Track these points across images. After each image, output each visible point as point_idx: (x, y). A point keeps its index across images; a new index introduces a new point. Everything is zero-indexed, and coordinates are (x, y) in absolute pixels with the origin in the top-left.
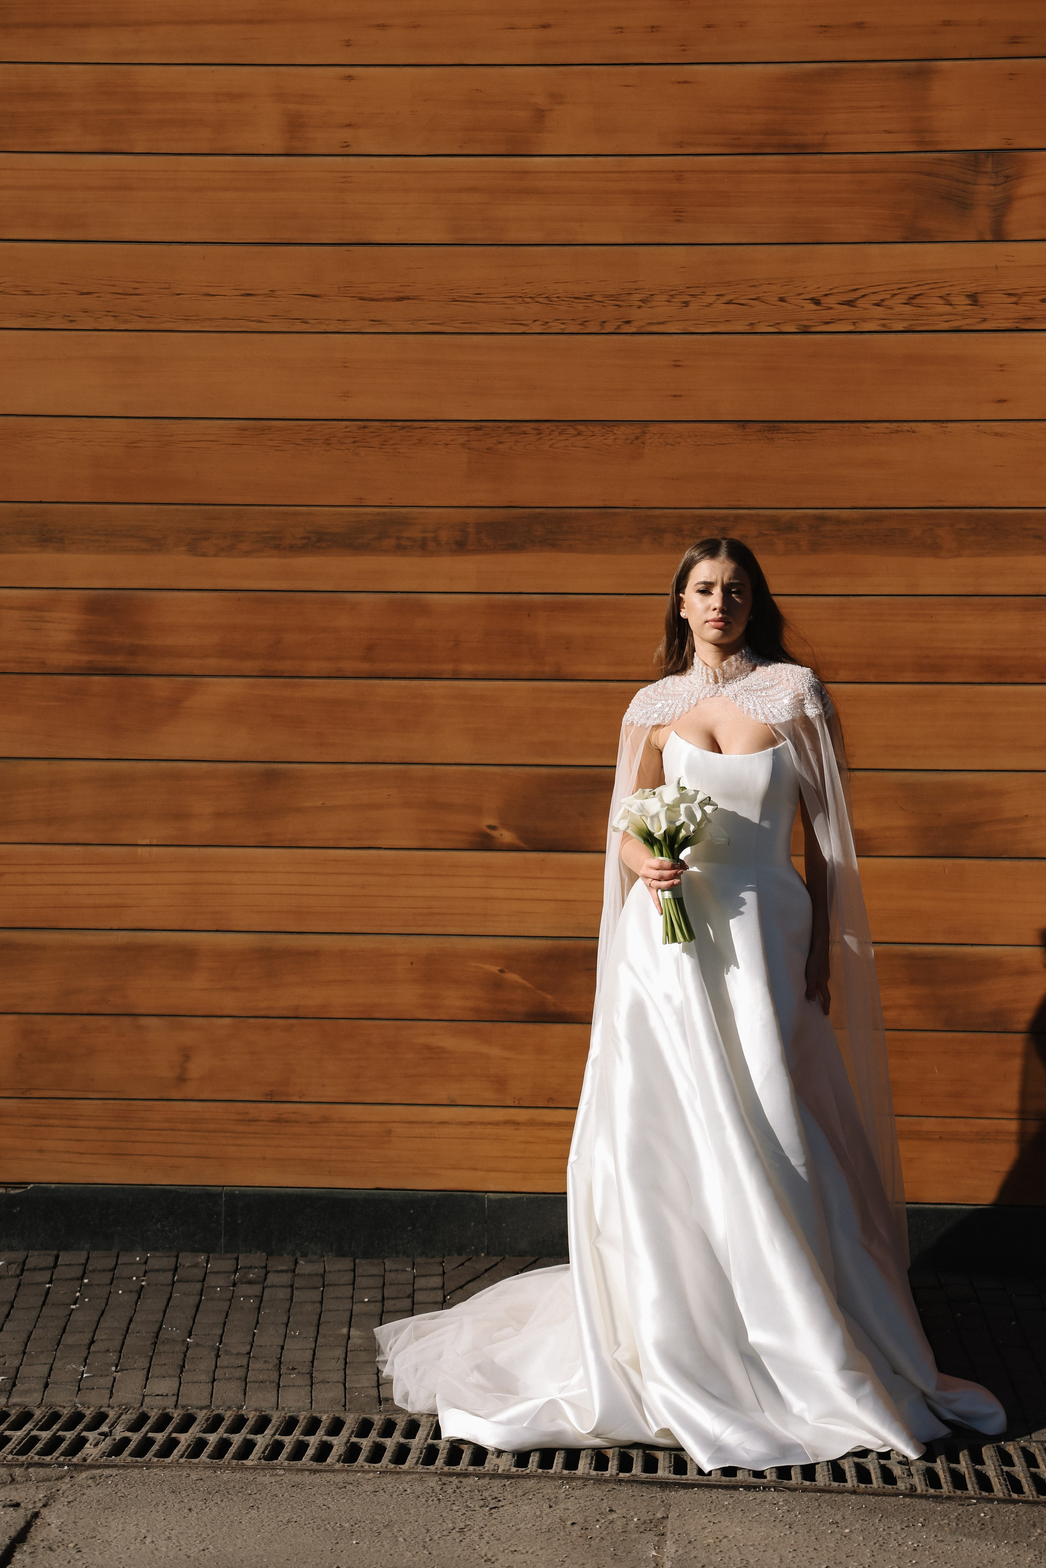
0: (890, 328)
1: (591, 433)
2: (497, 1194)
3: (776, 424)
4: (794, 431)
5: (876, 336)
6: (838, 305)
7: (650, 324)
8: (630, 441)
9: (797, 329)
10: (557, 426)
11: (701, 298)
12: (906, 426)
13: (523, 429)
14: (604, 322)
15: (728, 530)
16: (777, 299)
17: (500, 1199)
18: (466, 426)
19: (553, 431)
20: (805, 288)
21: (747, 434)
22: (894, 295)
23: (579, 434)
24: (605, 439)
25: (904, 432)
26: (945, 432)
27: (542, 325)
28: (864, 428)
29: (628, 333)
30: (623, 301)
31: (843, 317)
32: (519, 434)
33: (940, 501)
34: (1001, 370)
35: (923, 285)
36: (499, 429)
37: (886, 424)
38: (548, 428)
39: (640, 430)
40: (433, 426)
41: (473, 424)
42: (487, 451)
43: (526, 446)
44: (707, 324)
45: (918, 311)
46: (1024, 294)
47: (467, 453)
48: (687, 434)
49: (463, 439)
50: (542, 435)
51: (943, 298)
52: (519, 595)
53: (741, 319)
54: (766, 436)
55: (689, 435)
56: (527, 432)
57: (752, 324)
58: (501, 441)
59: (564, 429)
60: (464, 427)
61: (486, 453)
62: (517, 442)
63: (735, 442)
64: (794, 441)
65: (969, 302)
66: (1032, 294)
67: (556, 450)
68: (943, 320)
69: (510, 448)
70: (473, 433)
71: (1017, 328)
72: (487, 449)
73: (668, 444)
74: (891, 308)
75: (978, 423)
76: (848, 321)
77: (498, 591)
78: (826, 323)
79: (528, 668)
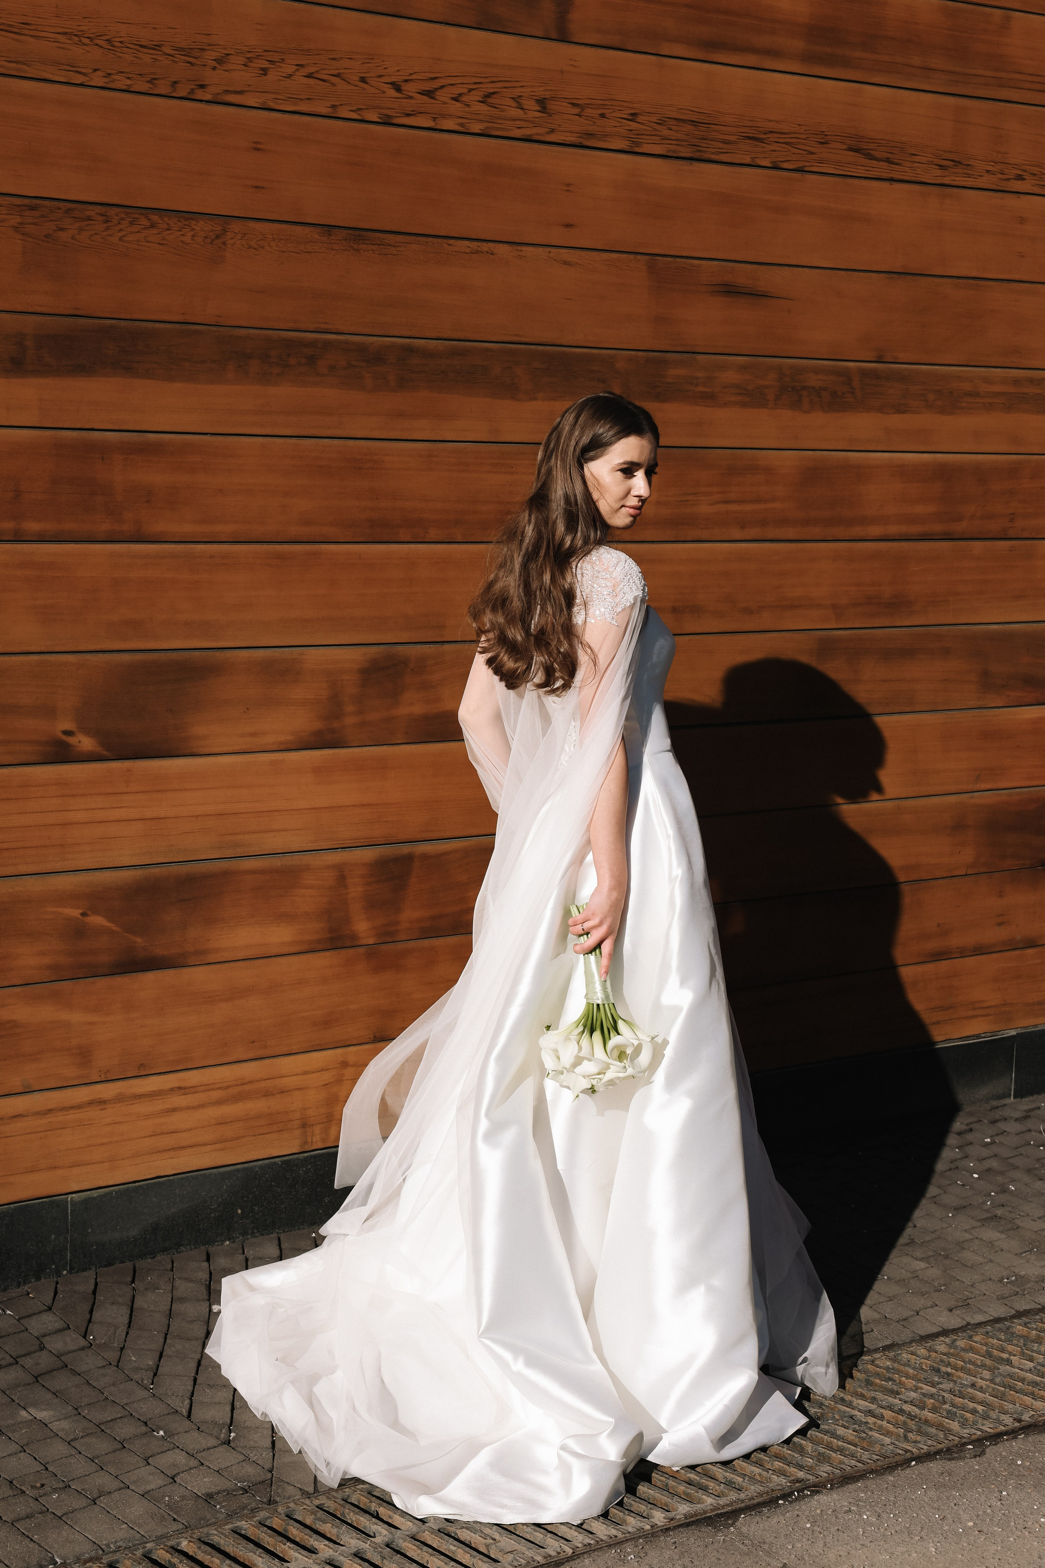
0: (467, 129)
1: (166, 226)
2: (81, 1194)
3: (363, 233)
4: (379, 242)
5: (455, 136)
6: (419, 95)
7: (226, 92)
8: (210, 240)
9: (380, 118)
10: (127, 214)
11: (280, 67)
12: (485, 247)
13: (88, 213)
14: (175, 83)
15: (316, 359)
16: (357, 78)
17: (85, 1198)
19: (122, 219)
20: (385, 68)
21: (333, 242)
22: (470, 90)
23: (153, 226)
24: (182, 235)
25: (483, 253)
26: (520, 257)
27: (104, 76)
28: (446, 245)
29: (203, 101)
30: (195, 58)
31: (423, 110)
32: (84, 219)
33: (517, 335)
34: (568, 191)
35: (497, 82)
36: (59, 211)
37: (466, 243)
38: (117, 215)
39: (221, 227)
41: (27, 201)
42: (45, 239)
43: (91, 235)
44: (288, 101)
45: (493, 112)
46: (586, 106)
47: (21, 240)
48: (271, 236)
49: (15, 220)
50: (110, 224)
51: (515, 100)
52: (91, 432)
53: (323, 100)
54: (352, 247)
55: (273, 238)
56: (92, 218)
57: (333, 106)
58: (61, 226)
59: (136, 218)
60: (16, 205)
61: (43, 241)
62: (81, 229)
63: (321, 251)
64: (379, 254)
65: (538, 108)
66: (593, 107)
67: (125, 244)
68: (516, 126)
69: (73, 238)
70: (27, 213)
71: (581, 143)
72: (45, 236)
73: (250, 247)
74: (468, 106)
75: (548, 249)
76: (430, 115)
77: (65, 427)
78: (408, 115)
79: (104, 527)
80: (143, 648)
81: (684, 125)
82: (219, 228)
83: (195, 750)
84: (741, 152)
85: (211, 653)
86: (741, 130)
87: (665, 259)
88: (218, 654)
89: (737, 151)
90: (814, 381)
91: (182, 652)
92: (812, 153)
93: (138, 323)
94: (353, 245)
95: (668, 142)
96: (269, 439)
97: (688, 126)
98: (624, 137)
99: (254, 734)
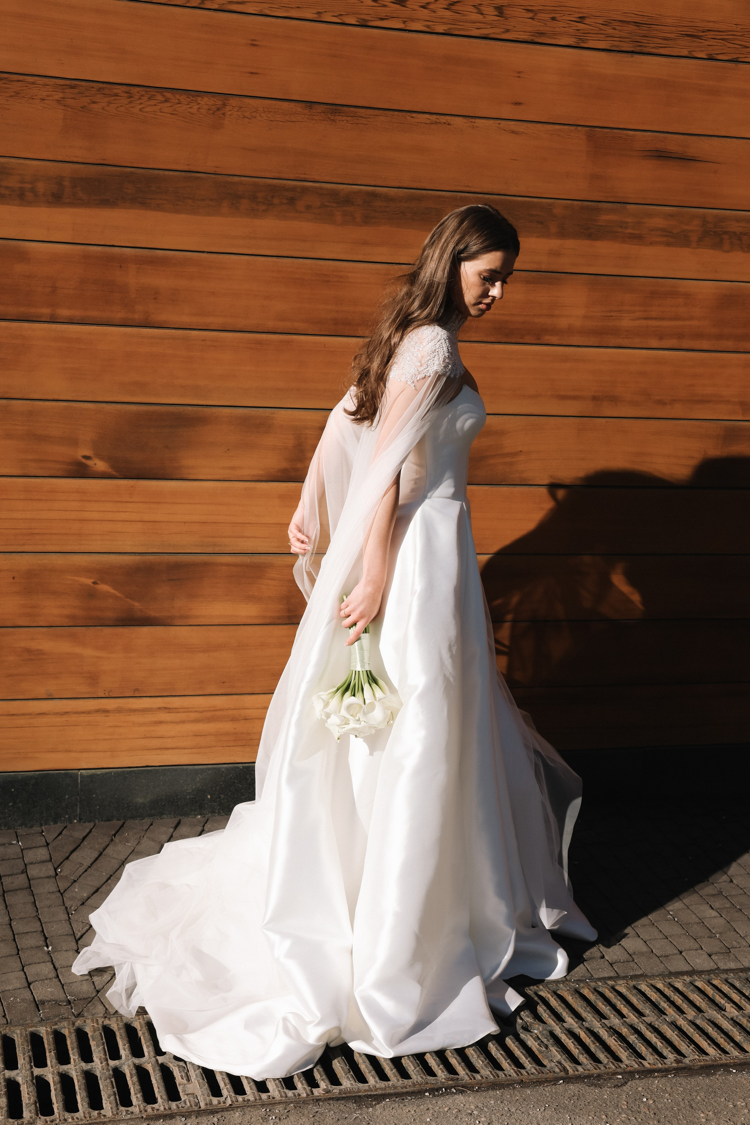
0: (432, 29)
1: (177, 101)
2: (89, 771)
3: (338, 107)
4: (352, 115)
5: (421, 35)
6: (391, 4)
7: (230, 2)
8: (212, 112)
9: (357, 21)
10: (146, 92)
12: (443, 119)
13: (115, 91)
15: (296, 200)
17: (91, 775)
18: (62, 84)
19: (143, 96)
21: (313, 114)
23: (166, 101)
24: (190, 108)
25: (441, 123)
26: (473, 127)
28: (409, 118)
29: (210, 9)
31: (395, 15)
32: (112, 96)
33: (467, 186)
34: (519, 77)
36: (93, 89)
37: (427, 116)
38: (138, 92)
39: (221, 102)
40: (30, 81)
41: (68, 82)
42: (81, 109)
43: (117, 107)
44: (281, 9)
45: (456, 17)
46: (540, 11)
47: (63, 110)
48: (262, 110)
49: (59, 96)
50: (133, 99)
51: (476, 8)
52: (112, 248)
53: (310, 8)
54: (329, 118)
55: (264, 111)
56: (119, 95)
57: (319, 13)
58: (94, 100)
59: (153, 95)
60: (59, 85)
61: (80, 111)
62: (109, 103)
63: (303, 120)
64: (352, 124)
65: (497, 13)
66: (545, 12)
67: (145, 114)
68: (476, 27)
69: (103, 108)
70: (68, 90)
71: (532, 40)
72: (81, 107)
73: (245, 117)
74: (434, 12)
75: (499, 121)
76: (400, 19)
77: (92, 243)
78: (382, 19)
79: (119, 315)
80: (147, 402)
81: (629, 26)
82: (219, 103)
83: (185, 476)
84: (679, 47)
85: (200, 409)
86: (681, 29)
87: (604, 130)
88: (206, 409)
89: (675, 46)
90: (735, 227)
91: (178, 407)
92: (747, 47)
93: (152, 171)
94: (330, 116)
95: (612, 39)
96: (253, 257)
97: (632, 26)
98: (572, 35)
99: (233, 468)
